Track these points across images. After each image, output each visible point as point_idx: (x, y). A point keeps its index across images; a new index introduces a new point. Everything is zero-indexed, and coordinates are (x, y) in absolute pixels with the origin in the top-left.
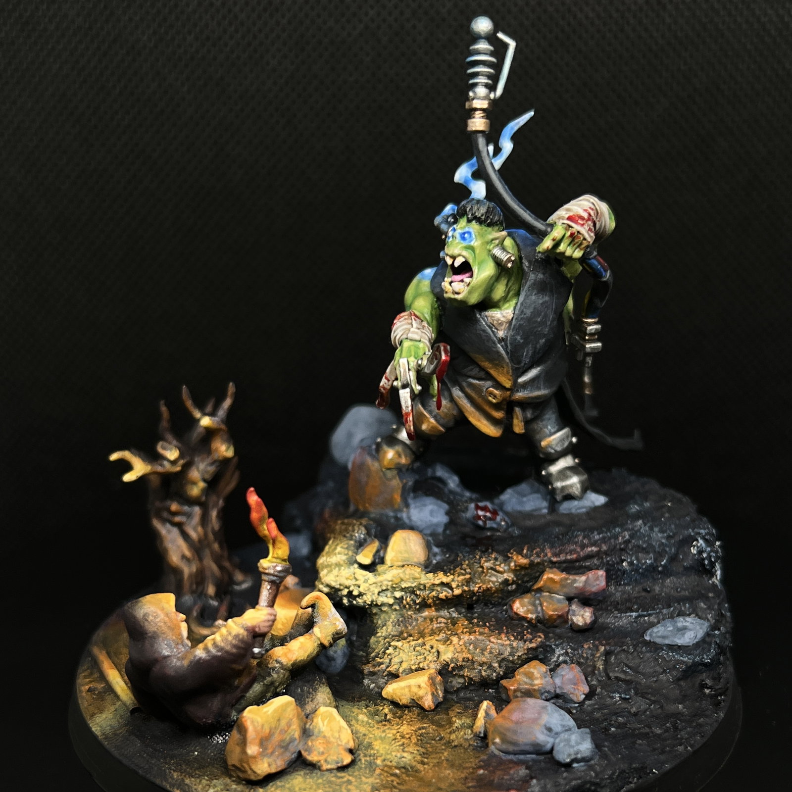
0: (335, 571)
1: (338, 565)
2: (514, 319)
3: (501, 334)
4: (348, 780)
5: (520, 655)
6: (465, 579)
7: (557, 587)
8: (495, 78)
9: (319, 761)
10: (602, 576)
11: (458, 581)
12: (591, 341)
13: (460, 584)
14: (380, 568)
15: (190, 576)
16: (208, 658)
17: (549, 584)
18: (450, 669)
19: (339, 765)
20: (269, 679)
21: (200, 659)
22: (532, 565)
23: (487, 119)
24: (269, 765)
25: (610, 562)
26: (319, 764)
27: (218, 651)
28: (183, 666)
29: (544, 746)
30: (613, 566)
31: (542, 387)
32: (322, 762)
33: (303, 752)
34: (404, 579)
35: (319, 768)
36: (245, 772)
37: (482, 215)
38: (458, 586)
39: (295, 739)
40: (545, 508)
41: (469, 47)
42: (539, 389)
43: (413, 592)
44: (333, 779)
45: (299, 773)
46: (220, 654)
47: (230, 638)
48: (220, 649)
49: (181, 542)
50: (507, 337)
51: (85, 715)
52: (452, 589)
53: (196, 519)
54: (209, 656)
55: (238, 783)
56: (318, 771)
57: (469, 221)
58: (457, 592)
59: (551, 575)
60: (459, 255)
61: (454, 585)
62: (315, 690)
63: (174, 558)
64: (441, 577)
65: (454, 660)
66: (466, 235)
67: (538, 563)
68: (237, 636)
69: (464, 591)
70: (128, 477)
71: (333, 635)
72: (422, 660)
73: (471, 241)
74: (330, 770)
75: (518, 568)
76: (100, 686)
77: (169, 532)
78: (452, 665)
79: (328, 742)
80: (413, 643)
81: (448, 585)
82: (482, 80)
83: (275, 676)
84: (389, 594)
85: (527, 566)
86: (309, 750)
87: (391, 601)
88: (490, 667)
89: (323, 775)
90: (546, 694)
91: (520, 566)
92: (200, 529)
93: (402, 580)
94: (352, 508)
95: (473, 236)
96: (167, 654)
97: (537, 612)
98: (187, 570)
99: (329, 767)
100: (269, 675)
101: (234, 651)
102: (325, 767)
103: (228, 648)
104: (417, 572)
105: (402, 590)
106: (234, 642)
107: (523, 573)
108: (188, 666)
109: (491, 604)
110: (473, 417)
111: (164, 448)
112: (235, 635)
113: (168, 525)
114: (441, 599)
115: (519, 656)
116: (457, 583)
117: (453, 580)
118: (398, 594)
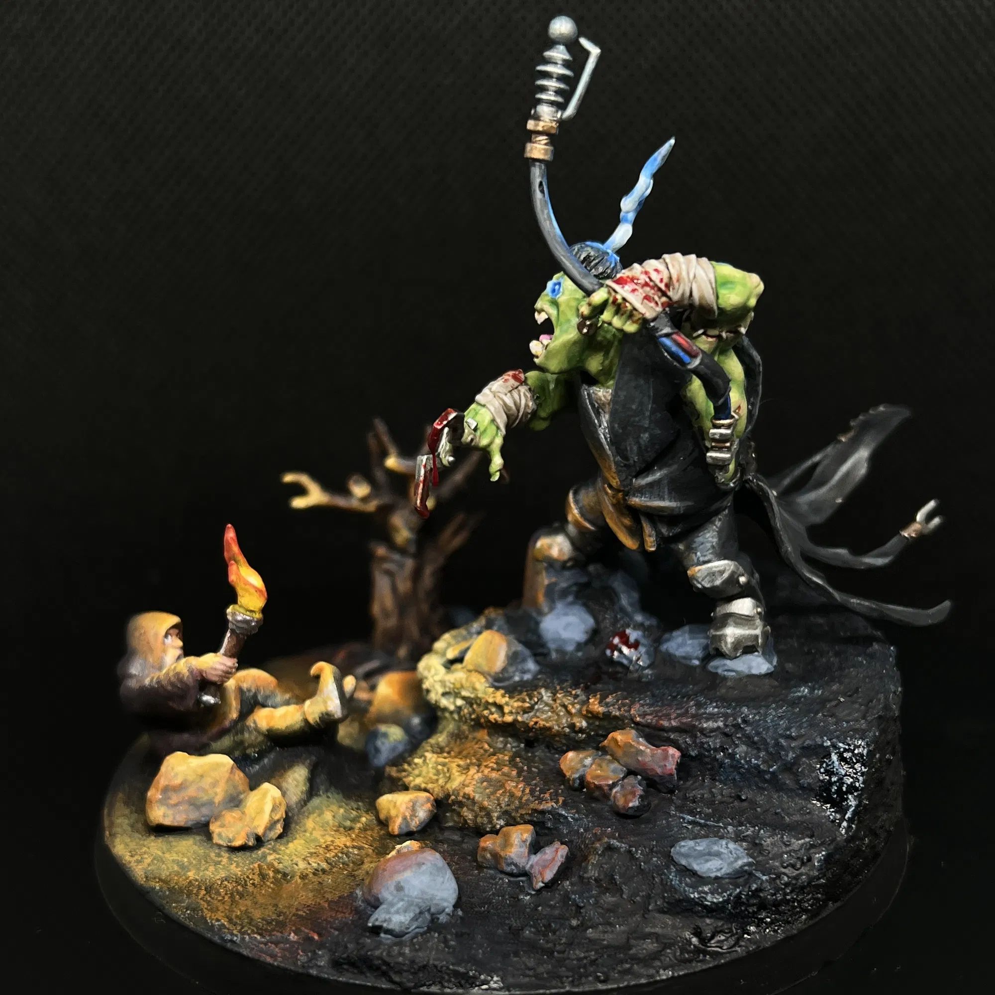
5: (524, 813)
6: (522, 707)
7: (619, 753)
8: (567, 95)
10: (673, 756)
11: (512, 707)
13: (514, 711)
16: (149, 687)
17: (612, 745)
18: (450, 801)
19: (229, 844)
20: (239, 737)
21: (145, 686)
22: (607, 716)
24: (164, 816)
25: (706, 746)
27: (157, 683)
28: (134, 688)
30: (709, 751)
31: (666, 497)
34: (465, 685)
38: (511, 713)
40: (697, 658)
42: (662, 498)
43: (471, 705)
46: (156, 686)
47: (171, 674)
49: (387, 592)
52: (503, 714)
53: (406, 572)
54: (150, 685)
58: (509, 719)
60: (542, 310)
61: (507, 709)
64: (499, 697)
65: (456, 792)
66: (557, 287)
67: (616, 717)
69: (515, 721)
70: (299, 503)
71: (322, 714)
72: (434, 781)
74: (220, 846)
75: (590, 715)
78: (453, 797)
79: (240, 818)
80: (439, 760)
81: (500, 708)
82: (550, 96)
83: (246, 735)
84: (451, 699)
85: (601, 716)
86: (217, 818)
87: (452, 708)
88: (488, 815)
90: (513, 867)
91: (591, 712)
92: (409, 584)
93: (462, 687)
95: (561, 289)
96: (134, 672)
97: (576, 771)
98: (382, 624)
99: (221, 842)
100: (242, 732)
101: (169, 688)
102: (216, 840)
103: (165, 683)
104: (480, 682)
105: (464, 698)
106: (172, 679)
107: (597, 723)
109: (554, 749)
110: (611, 519)
111: (355, 483)
112: (176, 673)
114: (490, 721)
115: (521, 814)
116: (510, 708)
117: (507, 704)
118: (459, 702)
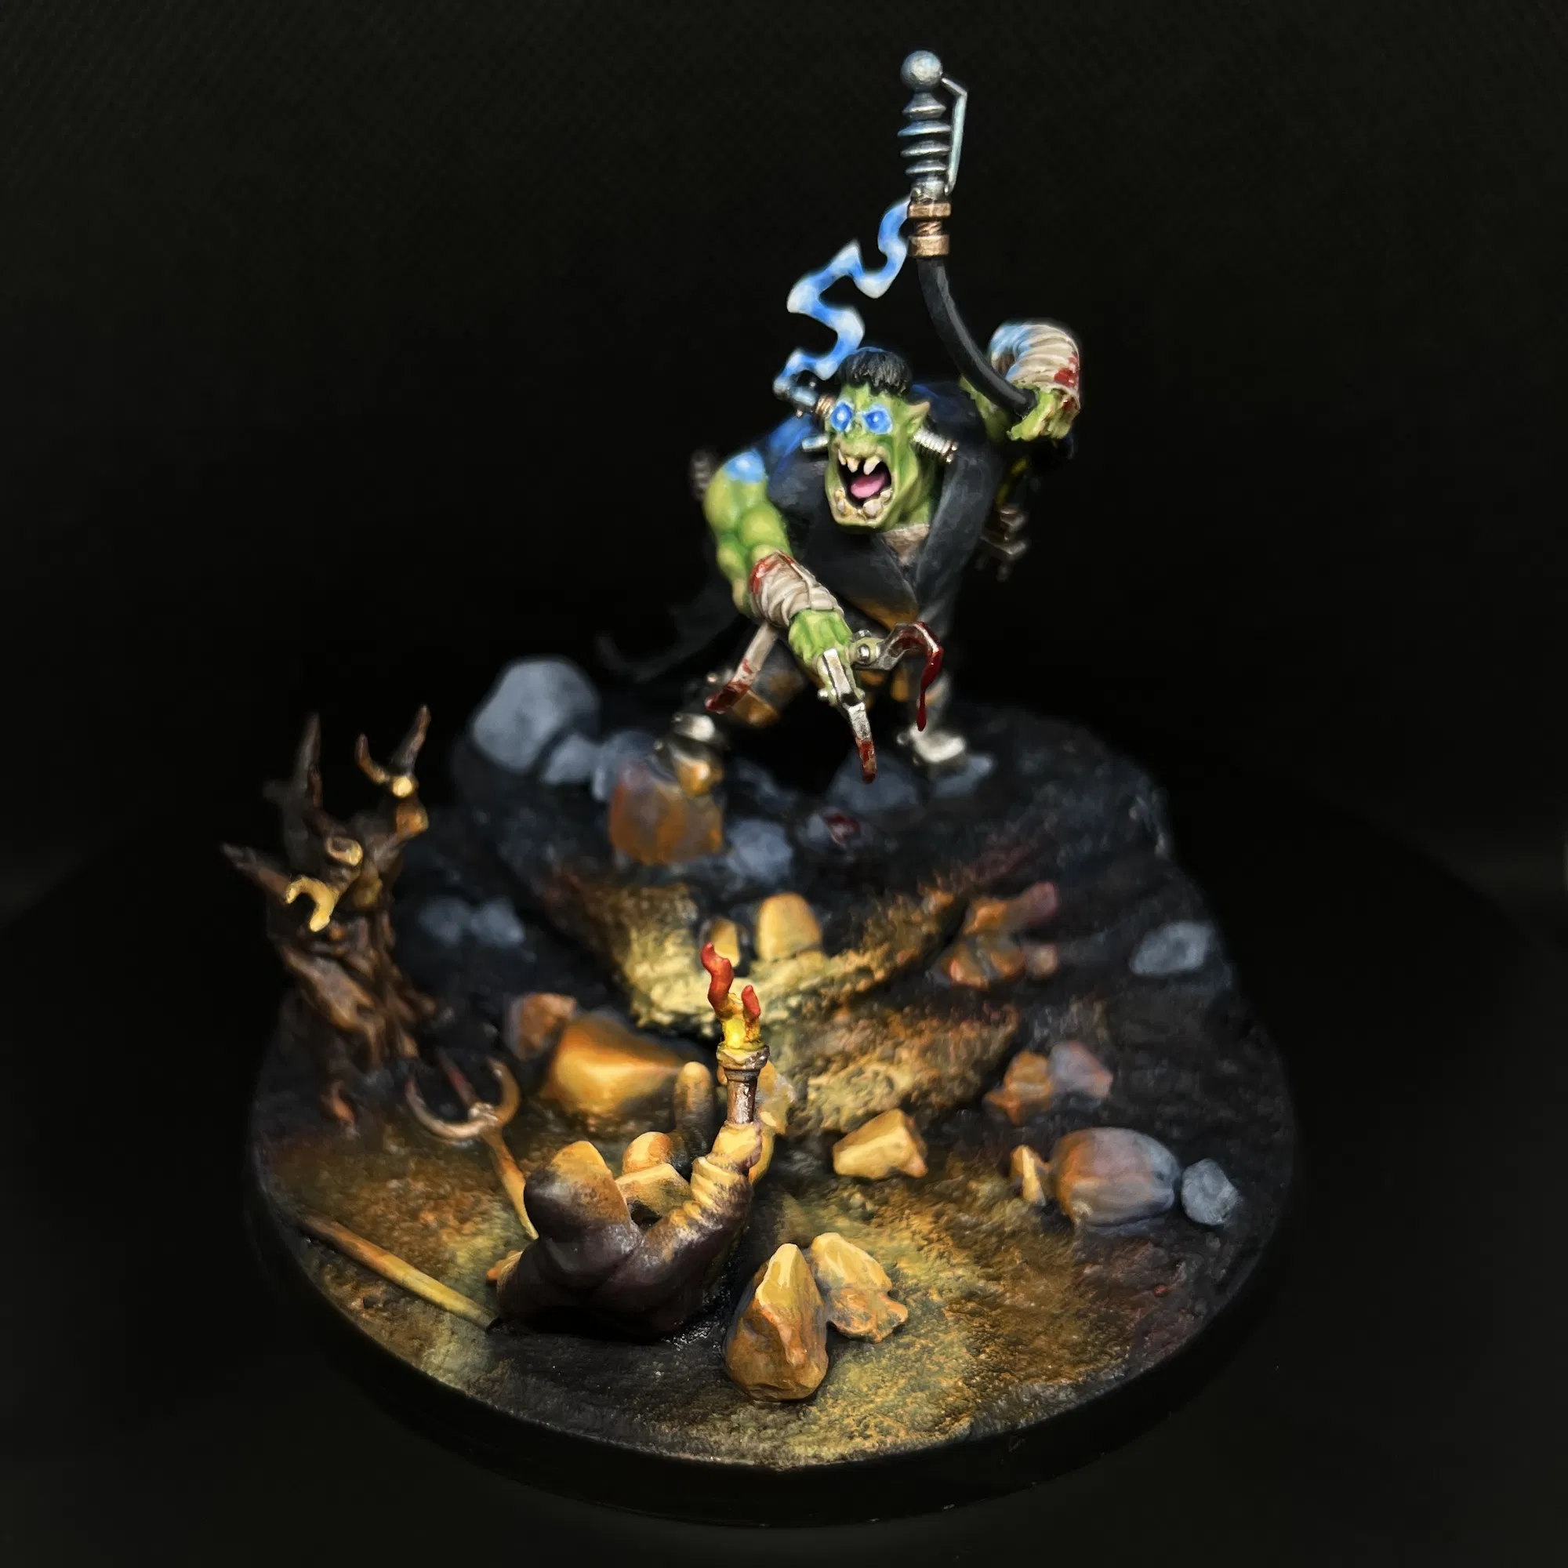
0: (679, 987)
1: (680, 976)
2: (931, 536)
3: (905, 560)
4: (923, 1347)
5: (997, 1048)
6: (884, 950)
7: (998, 925)
9: (870, 1331)
10: (1049, 891)
11: (877, 958)
12: (1013, 542)
13: (880, 962)
14: (758, 968)
15: (378, 1036)
16: (703, 1239)
17: (985, 925)
18: (912, 1099)
21: (691, 1243)
23: (942, 234)
26: (870, 1335)
27: (717, 1223)
28: (664, 1262)
29: (1164, 1204)
32: (874, 1331)
33: (838, 1324)
35: (871, 1341)
36: (788, 1390)
37: (896, 382)
38: (879, 966)
39: (819, 1307)
41: (902, 109)
43: (815, 993)
44: (900, 1352)
45: (845, 1359)
46: (721, 1227)
47: (726, 1195)
48: (720, 1219)
49: (348, 984)
50: (914, 564)
51: (404, 1358)
52: (871, 974)
53: (363, 940)
54: (704, 1235)
55: (772, 1410)
56: (869, 1345)
57: (875, 391)
58: (879, 975)
59: (984, 912)
60: (872, 455)
61: (873, 966)
62: (780, 1207)
63: (344, 1013)
64: (854, 960)
66: (876, 419)
67: (962, 897)
68: (733, 1188)
69: (888, 971)
72: (867, 1098)
73: (886, 427)
74: (887, 1339)
75: (939, 912)
76: (378, 1292)
77: (324, 972)
78: (915, 1093)
79: (860, 1295)
80: (843, 1074)
81: (865, 970)
82: (931, 166)
84: (780, 1005)
85: (951, 904)
86: (844, 1318)
89: (881, 1350)
91: (942, 907)
92: (372, 953)
94: (621, 860)
95: (888, 419)
96: (628, 1249)
97: (983, 972)
98: (371, 1029)
99: (884, 1334)
102: (878, 1336)
103: (729, 1212)
104: (816, 960)
105: (799, 993)
108: (673, 1260)
111: (338, 847)
112: (730, 1189)
113: (321, 962)
114: (859, 994)
115: (996, 1051)
116: (876, 962)
117: (871, 960)
118: (793, 1002)
